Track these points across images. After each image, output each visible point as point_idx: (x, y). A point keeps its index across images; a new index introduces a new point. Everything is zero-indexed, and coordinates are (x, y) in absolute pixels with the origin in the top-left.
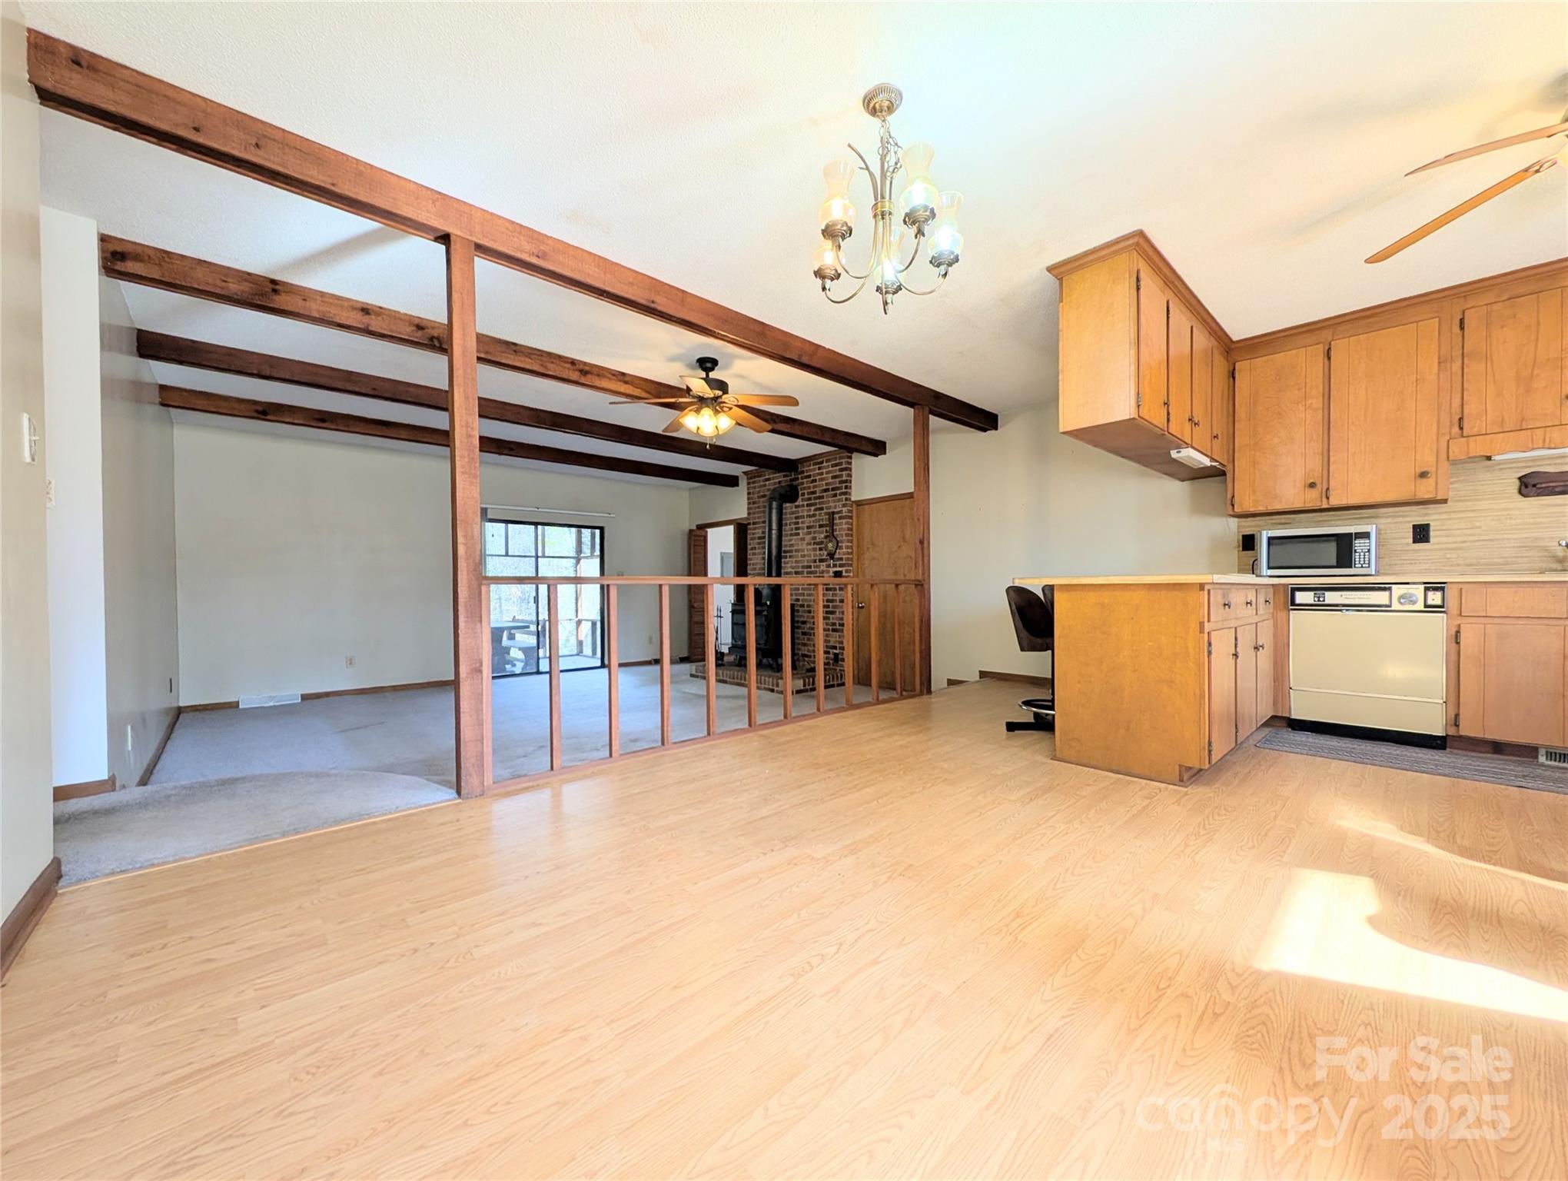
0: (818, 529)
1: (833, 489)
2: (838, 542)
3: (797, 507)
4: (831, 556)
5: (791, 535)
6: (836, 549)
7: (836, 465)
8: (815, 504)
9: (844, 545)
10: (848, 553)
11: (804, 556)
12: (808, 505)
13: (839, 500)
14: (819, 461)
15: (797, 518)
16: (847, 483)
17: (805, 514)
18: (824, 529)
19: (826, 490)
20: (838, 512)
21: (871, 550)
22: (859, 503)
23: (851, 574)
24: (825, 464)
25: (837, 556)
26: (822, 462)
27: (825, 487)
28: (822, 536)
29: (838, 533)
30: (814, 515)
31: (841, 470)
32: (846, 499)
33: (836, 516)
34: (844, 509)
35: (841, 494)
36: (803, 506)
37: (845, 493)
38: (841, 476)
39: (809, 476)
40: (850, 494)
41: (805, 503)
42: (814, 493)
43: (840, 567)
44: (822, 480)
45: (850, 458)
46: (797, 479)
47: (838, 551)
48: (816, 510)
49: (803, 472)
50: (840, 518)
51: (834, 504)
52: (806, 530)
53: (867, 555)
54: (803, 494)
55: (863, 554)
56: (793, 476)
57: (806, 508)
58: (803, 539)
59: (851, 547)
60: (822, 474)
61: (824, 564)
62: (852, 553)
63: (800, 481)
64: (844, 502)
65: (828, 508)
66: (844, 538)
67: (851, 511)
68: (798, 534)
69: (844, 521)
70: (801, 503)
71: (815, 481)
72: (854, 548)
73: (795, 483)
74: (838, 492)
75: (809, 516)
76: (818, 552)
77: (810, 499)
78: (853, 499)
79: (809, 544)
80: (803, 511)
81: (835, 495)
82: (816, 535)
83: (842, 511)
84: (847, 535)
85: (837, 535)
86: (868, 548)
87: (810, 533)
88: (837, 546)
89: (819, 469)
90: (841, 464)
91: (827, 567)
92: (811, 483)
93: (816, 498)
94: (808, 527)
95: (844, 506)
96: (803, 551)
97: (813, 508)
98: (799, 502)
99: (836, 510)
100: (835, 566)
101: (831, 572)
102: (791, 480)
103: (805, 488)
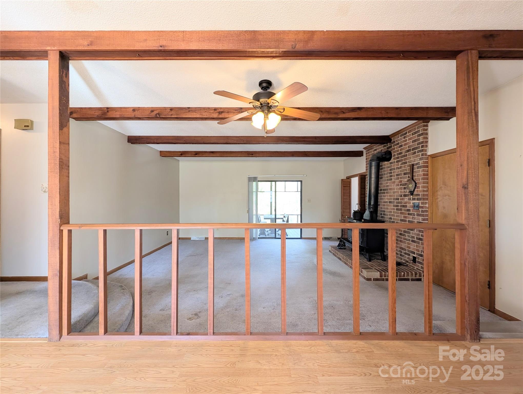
0: (403, 176)
1: (413, 149)
2: (416, 184)
3: (391, 163)
4: (412, 193)
5: (388, 180)
6: (415, 188)
7: (415, 133)
8: (402, 160)
9: (420, 185)
10: (424, 191)
11: (394, 193)
12: (397, 162)
13: (417, 156)
14: (404, 133)
15: (391, 170)
16: (425, 144)
17: (395, 167)
18: (407, 175)
19: (408, 151)
20: (417, 164)
21: (443, 188)
22: (434, 156)
23: (427, 205)
24: (408, 134)
25: (415, 193)
26: (406, 133)
27: (408, 149)
28: (406, 180)
29: (416, 178)
30: (401, 167)
31: (419, 135)
32: (422, 155)
33: (415, 167)
34: (421, 162)
35: (419, 152)
36: (394, 162)
37: (422, 151)
38: (419, 140)
39: (398, 144)
40: (426, 151)
41: (396, 161)
42: (400, 153)
43: (417, 200)
44: (405, 144)
45: (427, 126)
46: (391, 147)
47: (416, 190)
48: (402, 164)
49: (394, 142)
50: (418, 168)
51: (413, 159)
52: (396, 177)
53: (440, 193)
54: (394, 155)
55: (437, 191)
56: (389, 146)
57: (396, 163)
58: (394, 182)
59: (427, 187)
60: (406, 140)
61: (407, 198)
62: (427, 191)
63: (393, 147)
64: (421, 157)
65: (409, 162)
66: (421, 181)
67: (427, 162)
68: (391, 179)
69: (421, 169)
70: (393, 161)
71: (401, 146)
72: (429, 187)
73: (390, 149)
74: (416, 150)
75: (398, 168)
76: (403, 190)
77: (398, 158)
78: (429, 153)
79: (398, 185)
80: (394, 166)
81: (415, 153)
82: (402, 180)
83: (419, 162)
84: (423, 179)
85: (415, 179)
86: (441, 187)
87: (398, 179)
88: (416, 186)
89: (404, 138)
90: (419, 131)
91: (408, 200)
92: (399, 148)
93: (402, 157)
94: (397, 175)
95: (421, 159)
96: (394, 189)
97: (400, 163)
98: (392, 160)
99: (415, 163)
100: (414, 199)
101: (412, 203)
102: (388, 148)
103: (395, 152)
